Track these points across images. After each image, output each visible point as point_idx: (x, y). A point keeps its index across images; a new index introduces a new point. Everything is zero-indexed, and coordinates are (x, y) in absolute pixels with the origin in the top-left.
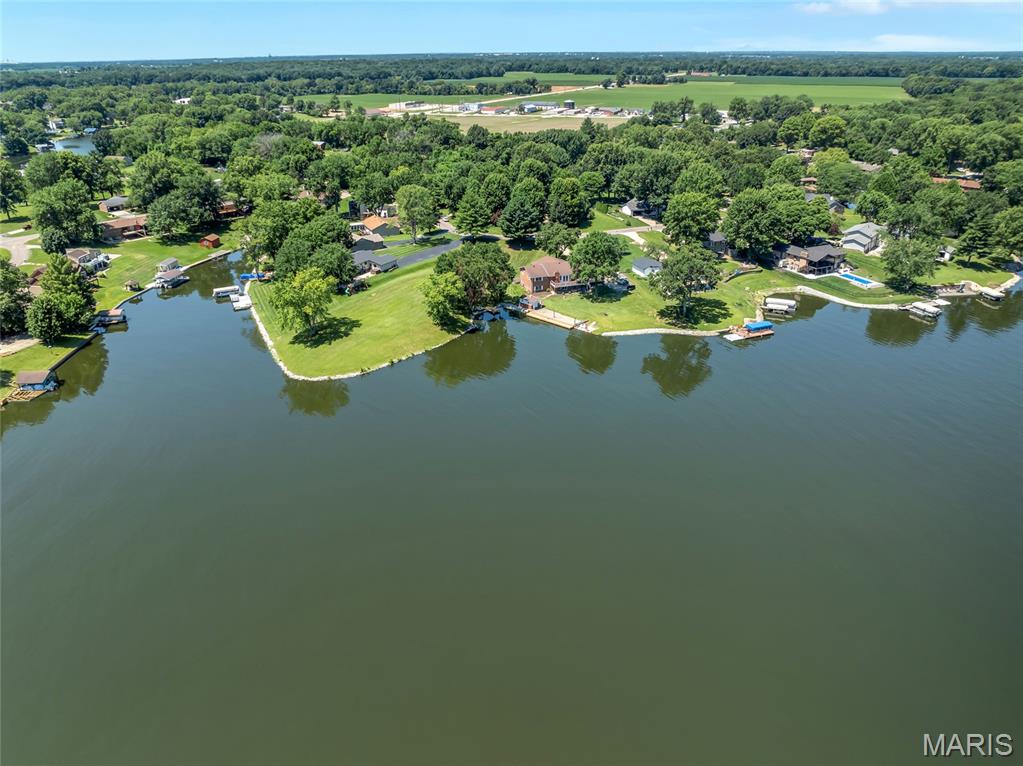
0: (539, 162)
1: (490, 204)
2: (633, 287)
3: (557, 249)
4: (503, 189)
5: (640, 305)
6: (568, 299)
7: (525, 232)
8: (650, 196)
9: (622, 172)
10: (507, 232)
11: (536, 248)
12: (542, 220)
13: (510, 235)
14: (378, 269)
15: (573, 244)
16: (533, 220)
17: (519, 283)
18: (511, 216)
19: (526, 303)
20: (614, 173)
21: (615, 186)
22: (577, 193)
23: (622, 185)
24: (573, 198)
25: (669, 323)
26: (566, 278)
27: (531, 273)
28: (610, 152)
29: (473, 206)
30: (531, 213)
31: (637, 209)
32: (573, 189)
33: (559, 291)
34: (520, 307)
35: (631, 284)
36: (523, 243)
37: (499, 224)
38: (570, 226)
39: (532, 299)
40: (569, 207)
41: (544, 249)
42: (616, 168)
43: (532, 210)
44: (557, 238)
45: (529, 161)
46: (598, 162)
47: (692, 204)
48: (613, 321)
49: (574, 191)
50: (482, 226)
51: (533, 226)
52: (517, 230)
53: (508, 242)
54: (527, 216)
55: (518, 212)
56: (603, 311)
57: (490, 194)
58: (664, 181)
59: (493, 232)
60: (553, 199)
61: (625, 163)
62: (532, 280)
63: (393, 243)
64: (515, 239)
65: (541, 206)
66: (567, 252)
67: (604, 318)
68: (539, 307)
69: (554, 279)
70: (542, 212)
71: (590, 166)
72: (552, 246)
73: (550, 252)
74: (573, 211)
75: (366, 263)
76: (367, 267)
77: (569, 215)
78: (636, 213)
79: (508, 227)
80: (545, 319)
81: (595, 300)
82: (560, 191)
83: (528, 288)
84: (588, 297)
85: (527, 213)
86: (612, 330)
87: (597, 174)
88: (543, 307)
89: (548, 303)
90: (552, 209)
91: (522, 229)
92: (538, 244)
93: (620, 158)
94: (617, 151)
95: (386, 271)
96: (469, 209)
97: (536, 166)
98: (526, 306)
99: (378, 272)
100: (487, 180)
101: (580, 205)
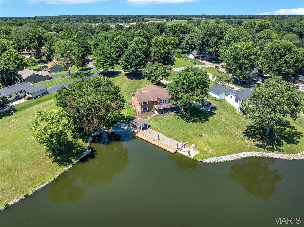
0: (144, 31)
1: (117, 53)
2: (215, 108)
3: (157, 79)
4: (124, 44)
5: (225, 124)
6: (167, 119)
7: (136, 68)
8: (206, 48)
9: (187, 37)
10: (125, 68)
11: (143, 78)
12: (147, 61)
13: (127, 70)
14: (30, 96)
15: (167, 76)
16: (141, 61)
17: (131, 104)
18: (127, 58)
19: (135, 124)
20: (183, 38)
21: (184, 45)
22: (166, 45)
23: (188, 44)
24: (164, 48)
25: (257, 145)
26: (165, 102)
27: (139, 98)
28: (180, 27)
29: (104, 53)
30: (139, 56)
31: (197, 56)
32: (164, 43)
33: (161, 111)
34: (131, 127)
35: (212, 105)
36: (135, 75)
37: (120, 63)
38: (165, 64)
39: (140, 121)
40: (162, 54)
41: (149, 79)
42: (184, 36)
43: (140, 55)
44: (157, 72)
45: (139, 31)
46: (175, 32)
47: (246, 49)
48: (209, 144)
49: (165, 45)
50: (110, 65)
51: (141, 65)
52: (131, 67)
53: (127, 75)
54: (137, 58)
55: (132, 56)
56: (197, 131)
57: (117, 47)
58: (214, 39)
59: (118, 68)
60: (153, 49)
61: (189, 33)
62: (140, 104)
63: (57, 76)
64: (130, 73)
65: (146, 53)
66: (164, 81)
67: (201, 140)
68: (146, 127)
69: (156, 103)
70: (146, 56)
71: (170, 35)
72: (154, 78)
73: (153, 81)
74: (164, 56)
75: (21, 92)
76: (22, 95)
77: (162, 59)
78: (197, 58)
79: (126, 65)
80: (151, 141)
81: (188, 120)
82: (157, 44)
83: (138, 109)
84: (183, 117)
85: (137, 57)
86: (212, 156)
87: (175, 38)
88: (149, 126)
89: (153, 123)
90: (152, 55)
91: (134, 66)
92: (145, 76)
93: (186, 30)
94: (184, 27)
95: (36, 98)
96: (101, 55)
97: (143, 33)
98: (135, 127)
99: (29, 99)
100: (115, 39)
101: (168, 53)
